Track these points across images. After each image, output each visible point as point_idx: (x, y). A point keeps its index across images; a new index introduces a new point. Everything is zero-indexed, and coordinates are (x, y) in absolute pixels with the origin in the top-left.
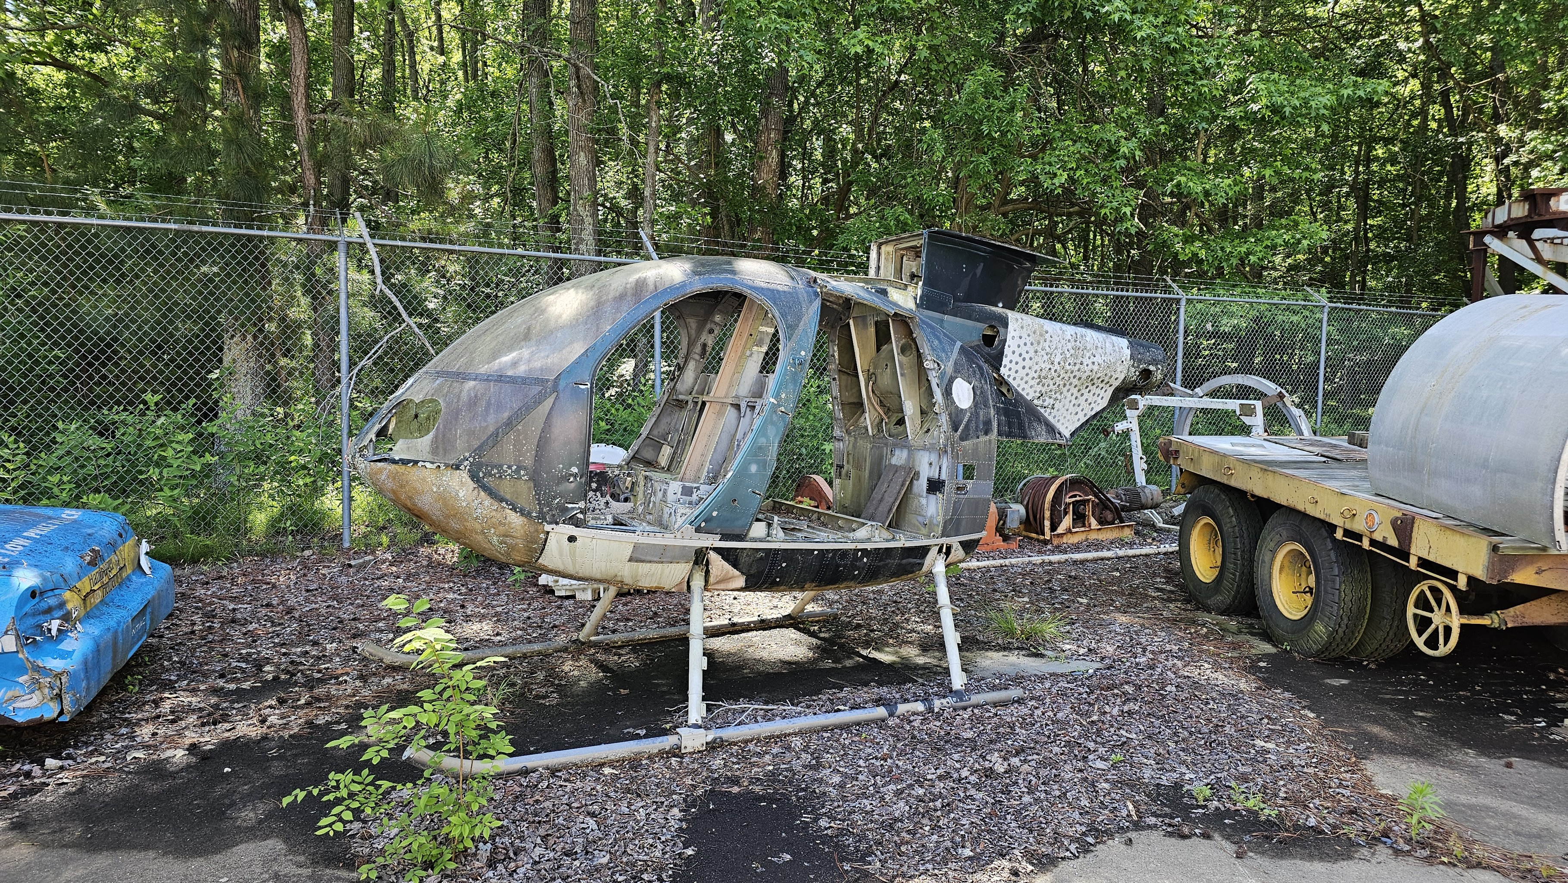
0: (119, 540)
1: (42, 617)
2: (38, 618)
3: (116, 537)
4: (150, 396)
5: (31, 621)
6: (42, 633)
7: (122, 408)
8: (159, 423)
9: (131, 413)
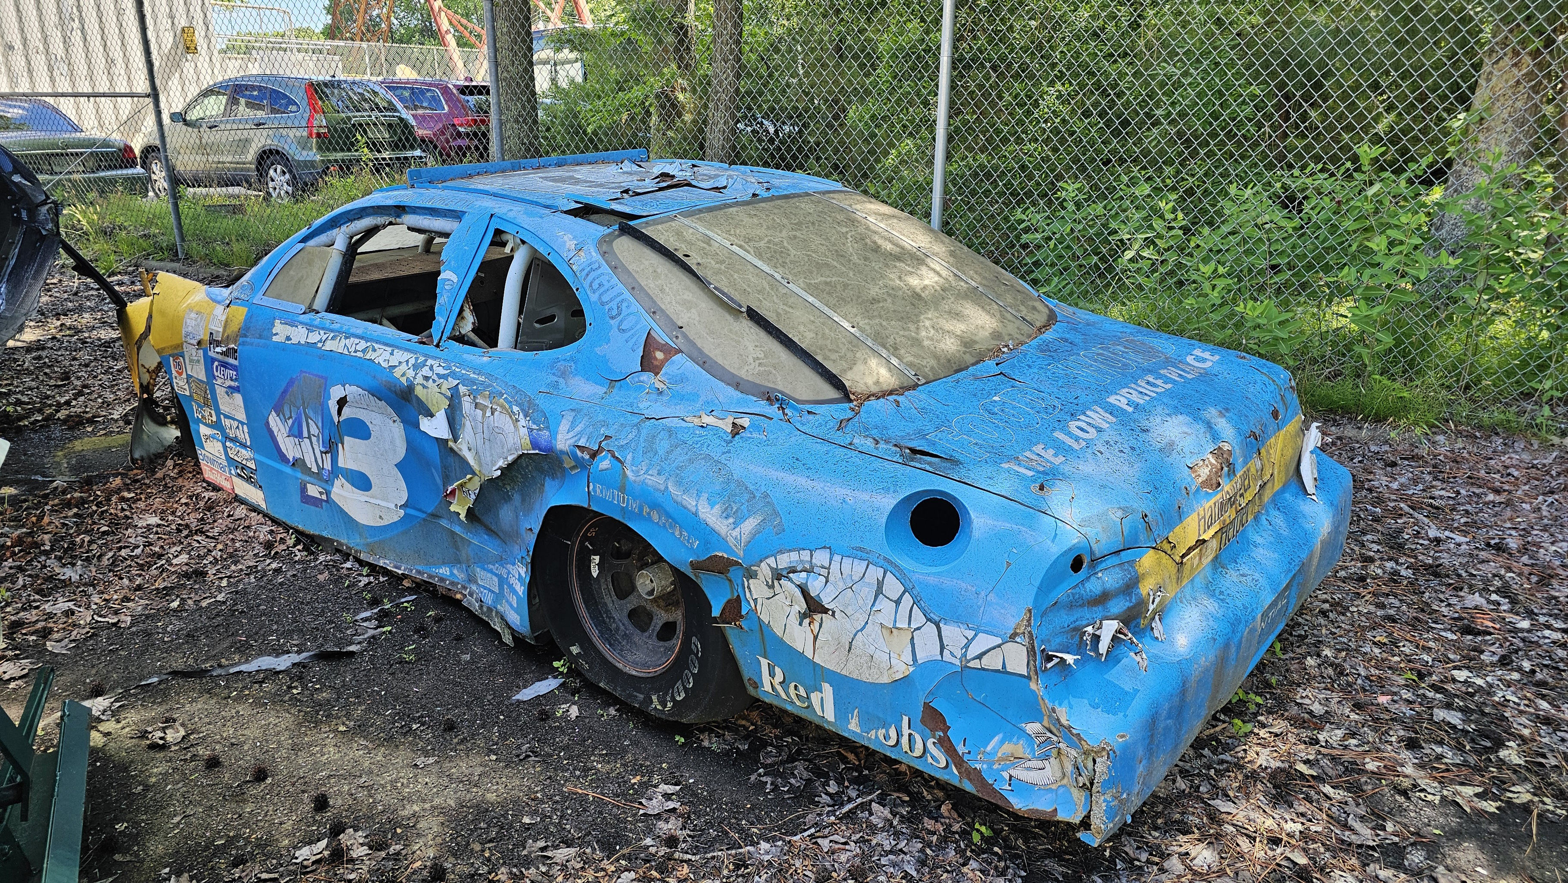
0: (1271, 423)
1: (1087, 613)
2: (1077, 614)
3: (1268, 418)
4: (1366, 147)
5: (1064, 619)
6: (1079, 648)
7: (1320, 166)
8: (1371, 192)
9: (1332, 175)
